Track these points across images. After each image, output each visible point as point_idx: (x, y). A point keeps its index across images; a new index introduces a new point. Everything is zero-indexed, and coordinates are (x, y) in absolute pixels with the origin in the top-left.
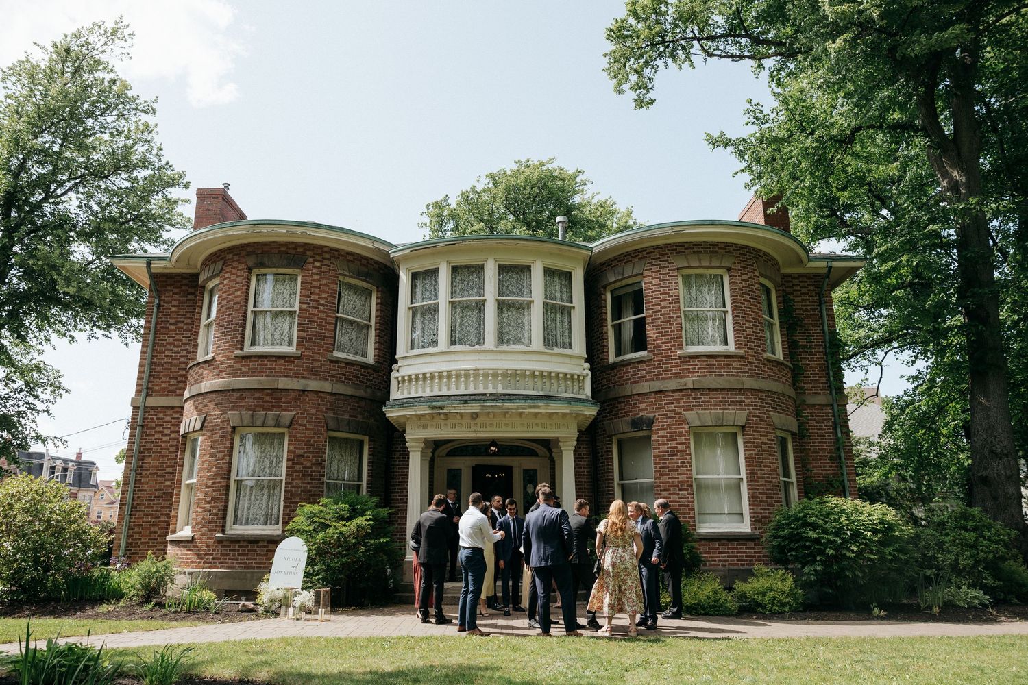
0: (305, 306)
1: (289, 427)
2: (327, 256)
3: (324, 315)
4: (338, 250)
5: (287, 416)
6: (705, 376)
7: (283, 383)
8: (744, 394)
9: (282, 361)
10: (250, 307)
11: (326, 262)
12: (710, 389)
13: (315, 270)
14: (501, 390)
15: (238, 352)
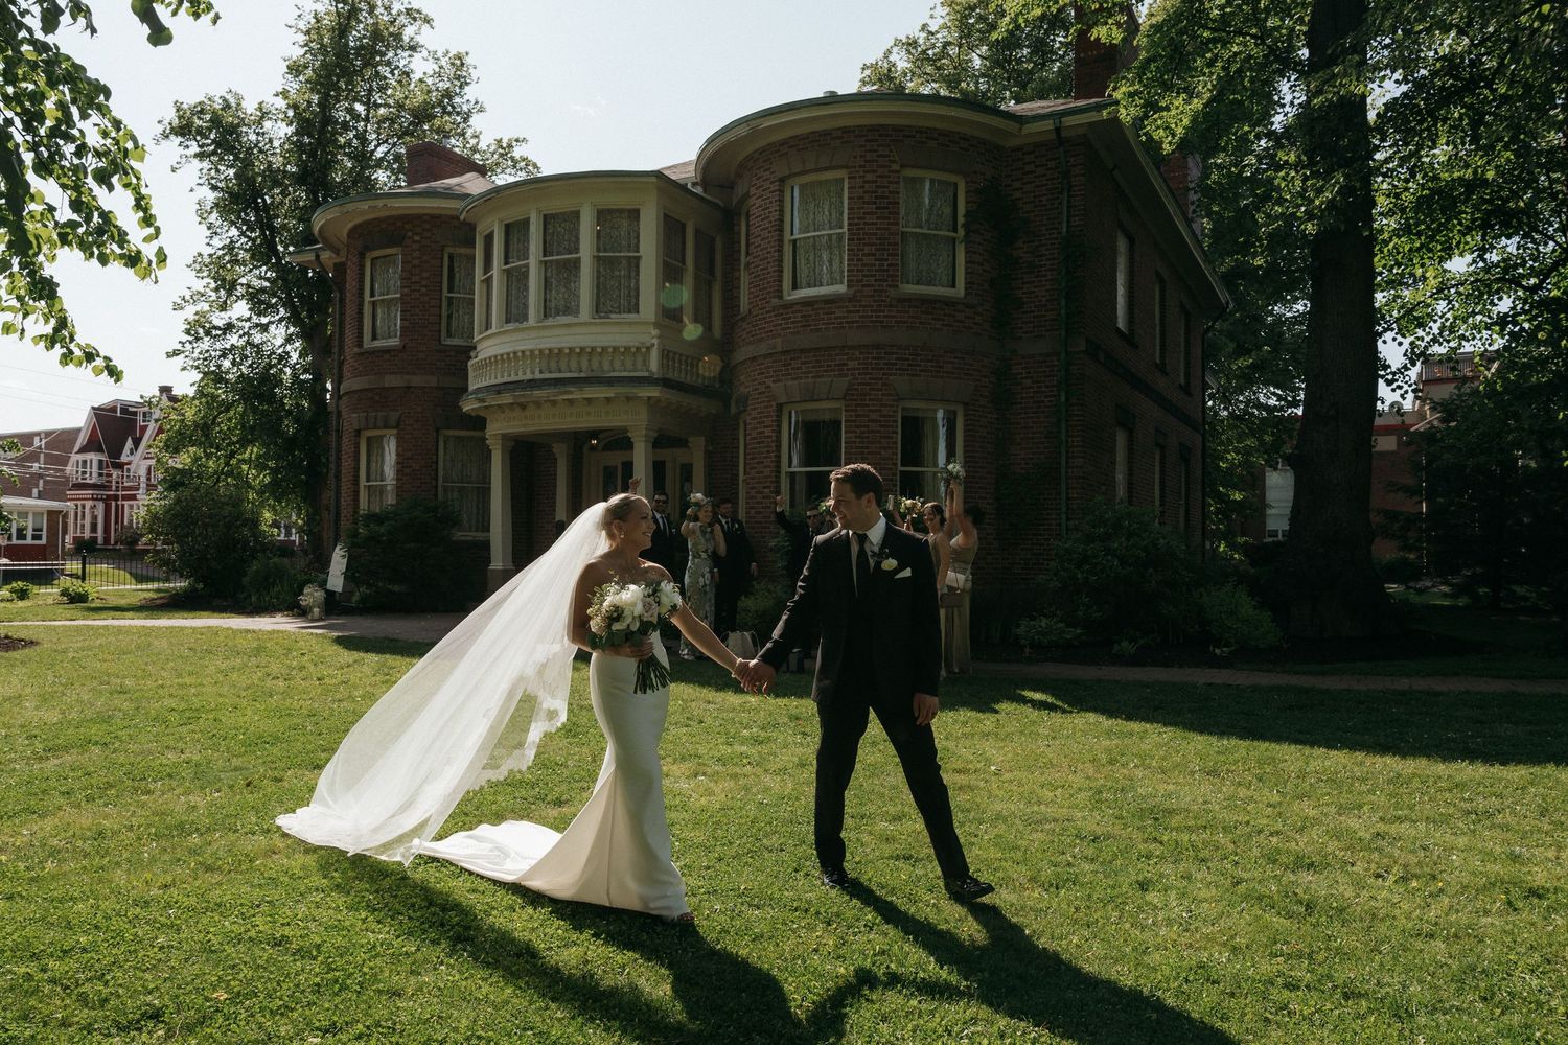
0: (406, 290)
1: (397, 427)
2: (427, 226)
3: (426, 298)
4: (438, 217)
5: (394, 416)
6: (798, 333)
7: (391, 381)
8: (847, 354)
9: (387, 356)
10: (367, 298)
11: (427, 234)
12: (802, 351)
13: (415, 246)
14: (538, 376)
15: (356, 350)
